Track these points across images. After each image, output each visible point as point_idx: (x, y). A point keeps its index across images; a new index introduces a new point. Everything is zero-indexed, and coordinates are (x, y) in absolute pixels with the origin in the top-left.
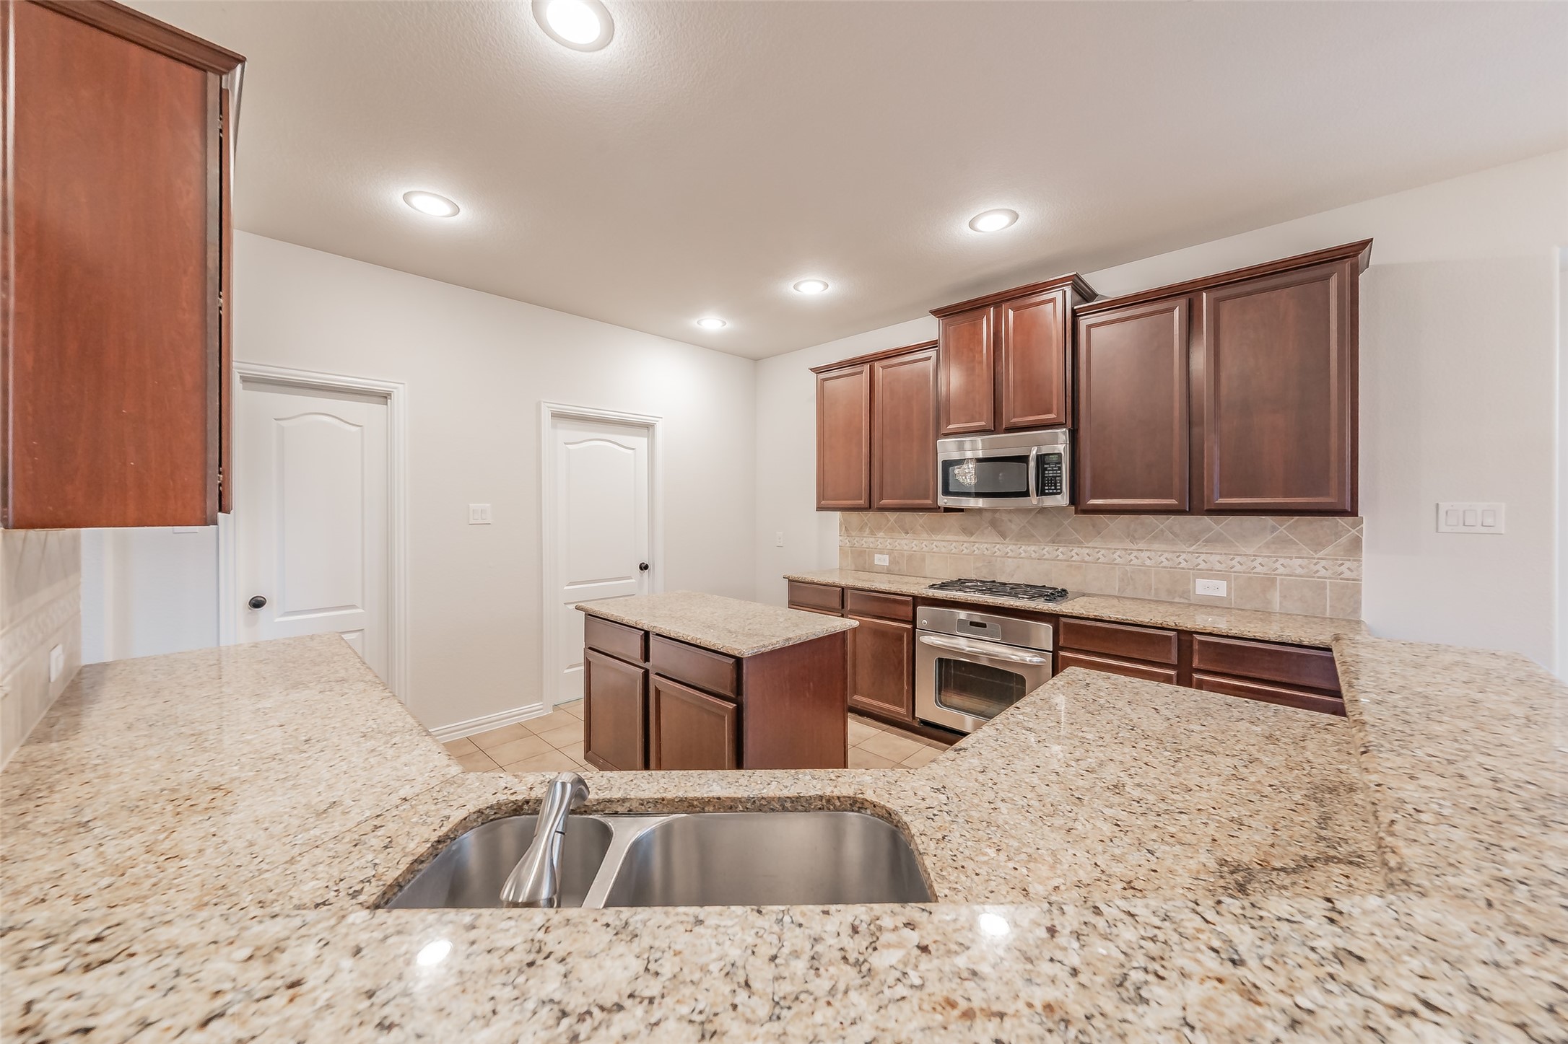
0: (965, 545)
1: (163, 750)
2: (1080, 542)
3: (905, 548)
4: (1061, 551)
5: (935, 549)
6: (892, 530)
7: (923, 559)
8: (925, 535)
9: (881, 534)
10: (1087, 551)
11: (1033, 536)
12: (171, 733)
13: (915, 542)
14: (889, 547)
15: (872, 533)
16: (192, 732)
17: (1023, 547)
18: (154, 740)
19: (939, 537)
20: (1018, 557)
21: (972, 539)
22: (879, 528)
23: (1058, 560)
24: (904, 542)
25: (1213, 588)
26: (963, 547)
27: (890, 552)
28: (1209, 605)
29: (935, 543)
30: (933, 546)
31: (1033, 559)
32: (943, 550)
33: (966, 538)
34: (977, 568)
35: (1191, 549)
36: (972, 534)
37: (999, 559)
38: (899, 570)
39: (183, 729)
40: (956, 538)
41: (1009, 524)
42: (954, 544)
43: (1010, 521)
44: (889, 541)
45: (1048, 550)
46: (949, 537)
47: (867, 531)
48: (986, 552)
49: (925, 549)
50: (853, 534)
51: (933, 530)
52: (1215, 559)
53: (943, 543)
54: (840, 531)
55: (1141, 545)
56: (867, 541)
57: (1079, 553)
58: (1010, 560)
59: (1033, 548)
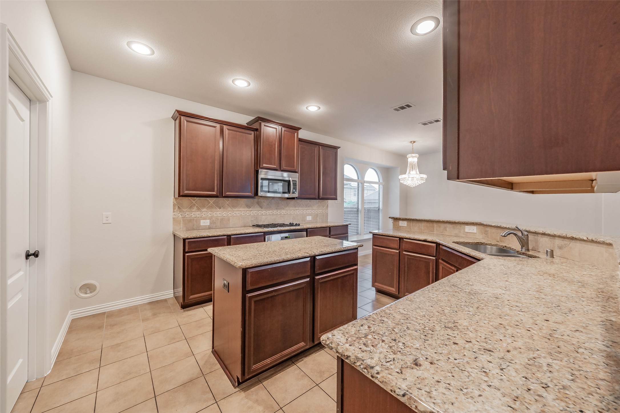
0: (247, 212)
1: (555, 292)
2: (283, 209)
3: (219, 215)
4: (279, 212)
5: (235, 215)
6: (211, 207)
7: (229, 220)
8: (229, 209)
9: (205, 210)
10: (285, 211)
11: (271, 207)
12: (550, 297)
13: (224, 212)
14: (210, 215)
15: (198, 209)
16: (540, 294)
17: (268, 211)
18: (558, 298)
19: (236, 209)
20: (266, 215)
21: (250, 209)
22: (204, 207)
23: (267, 215)
24: (218, 213)
25: (309, 218)
26: (247, 213)
27: (210, 219)
28: (309, 222)
29: (234, 212)
30: (234, 213)
31: (271, 215)
32: (238, 215)
33: (248, 209)
34: (252, 221)
35: (306, 209)
36: (250, 207)
37: (260, 216)
38: (216, 226)
39: (544, 297)
40: (244, 209)
41: (263, 203)
42: (243, 212)
43: (264, 202)
44: (209, 213)
45: (275, 212)
46: (241, 209)
47: (195, 208)
48: (255, 214)
49: (230, 215)
50: (185, 210)
51: (234, 206)
52: (309, 211)
53: (238, 212)
54: (174, 209)
55: (297, 209)
56: (195, 214)
57: (283, 212)
58: (264, 216)
59: (271, 211)
